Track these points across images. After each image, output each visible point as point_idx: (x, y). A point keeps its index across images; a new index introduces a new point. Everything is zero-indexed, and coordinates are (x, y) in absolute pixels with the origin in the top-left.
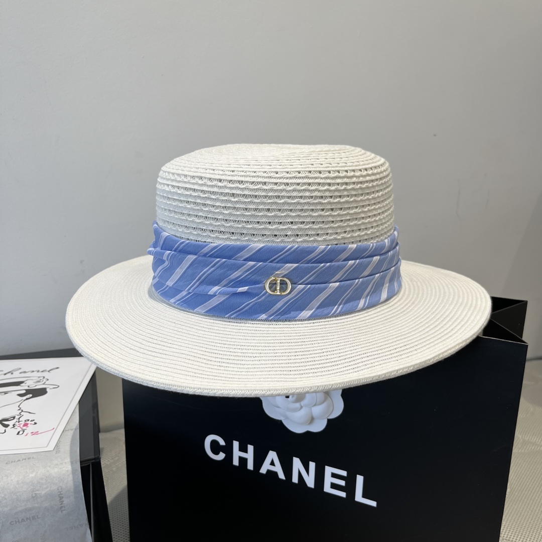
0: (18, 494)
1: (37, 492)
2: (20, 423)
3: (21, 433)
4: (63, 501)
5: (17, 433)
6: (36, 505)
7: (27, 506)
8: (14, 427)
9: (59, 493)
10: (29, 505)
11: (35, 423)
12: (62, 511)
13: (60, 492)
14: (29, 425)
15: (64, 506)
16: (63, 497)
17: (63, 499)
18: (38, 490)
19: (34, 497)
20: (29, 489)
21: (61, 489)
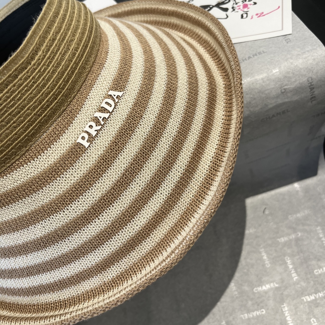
0: (266, 92)
1: (286, 87)
2: (238, 4)
3: (245, 16)
4: (314, 92)
5: (240, 17)
6: (286, 100)
7: (278, 103)
8: (234, 10)
9: (310, 85)
10: (280, 101)
11: (255, 3)
12: (311, 102)
13: (311, 83)
14: (249, 6)
15: (315, 97)
16: (313, 88)
17: (314, 90)
18: (286, 85)
19: (284, 92)
20: (277, 85)
21: (312, 80)
